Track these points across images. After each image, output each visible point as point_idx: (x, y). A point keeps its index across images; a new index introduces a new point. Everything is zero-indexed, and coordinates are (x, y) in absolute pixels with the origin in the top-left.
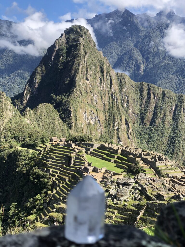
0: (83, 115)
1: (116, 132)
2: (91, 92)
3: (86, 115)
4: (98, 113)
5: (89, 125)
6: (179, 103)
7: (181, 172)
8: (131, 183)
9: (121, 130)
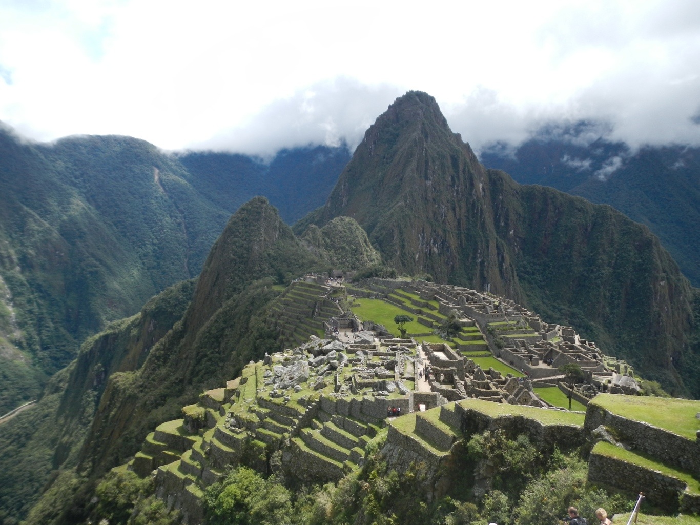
0: (419, 237)
1: (478, 267)
2: (434, 199)
3: (423, 237)
4: (447, 235)
5: (430, 254)
7: (536, 334)
8: (332, 350)
9: (489, 264)
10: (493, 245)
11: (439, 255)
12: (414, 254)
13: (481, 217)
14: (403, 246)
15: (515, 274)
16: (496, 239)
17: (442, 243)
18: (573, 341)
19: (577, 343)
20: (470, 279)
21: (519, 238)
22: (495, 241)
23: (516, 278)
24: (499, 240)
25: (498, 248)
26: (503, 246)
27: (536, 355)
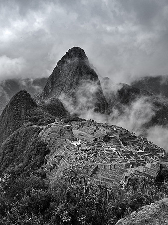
7: (136, 140)
8: (91, 150)
19: (148, 142)
27: (138, 147)
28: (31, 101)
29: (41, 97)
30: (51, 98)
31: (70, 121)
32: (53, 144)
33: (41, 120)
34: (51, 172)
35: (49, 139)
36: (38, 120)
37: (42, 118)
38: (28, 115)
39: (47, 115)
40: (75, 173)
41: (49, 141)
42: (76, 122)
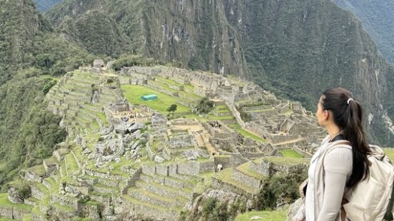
0: (162, 27)
1: (214, 52)
3: (166, 29)
4: (187, 24)
5: (172, 42)
6: (313, 7)
7: (273, 108)
8: (136, 130)
9: (222, 49)
10: (225, 32)
11: (181, 43)
12: (159, 43)
13: (215, 7)
14: (150, 35)
15: (244, 57)
16: (228, 27)
17: (182, 31)
18: (301, 113)
19: (304, 115)
20: (207, 64)
21: (247, 25)
22: (227, 28)
23: (245, 61)
24: (231, 27)
25: (229, 34)
26: (234, 32)
27: (275, 125)
28: (36, 17)
29: (71, 9)
30: (88, 12)
31: (127, 65)
32: (74, 119)
33: (59, 62)
34: (44, 183)
35: (65, 106)
36: (53, 63)
37: (62, 58)
38: (30, 51)
39: (75, 53)
40: (88, 185)
41: (65, 111)
42: (139, 68)
